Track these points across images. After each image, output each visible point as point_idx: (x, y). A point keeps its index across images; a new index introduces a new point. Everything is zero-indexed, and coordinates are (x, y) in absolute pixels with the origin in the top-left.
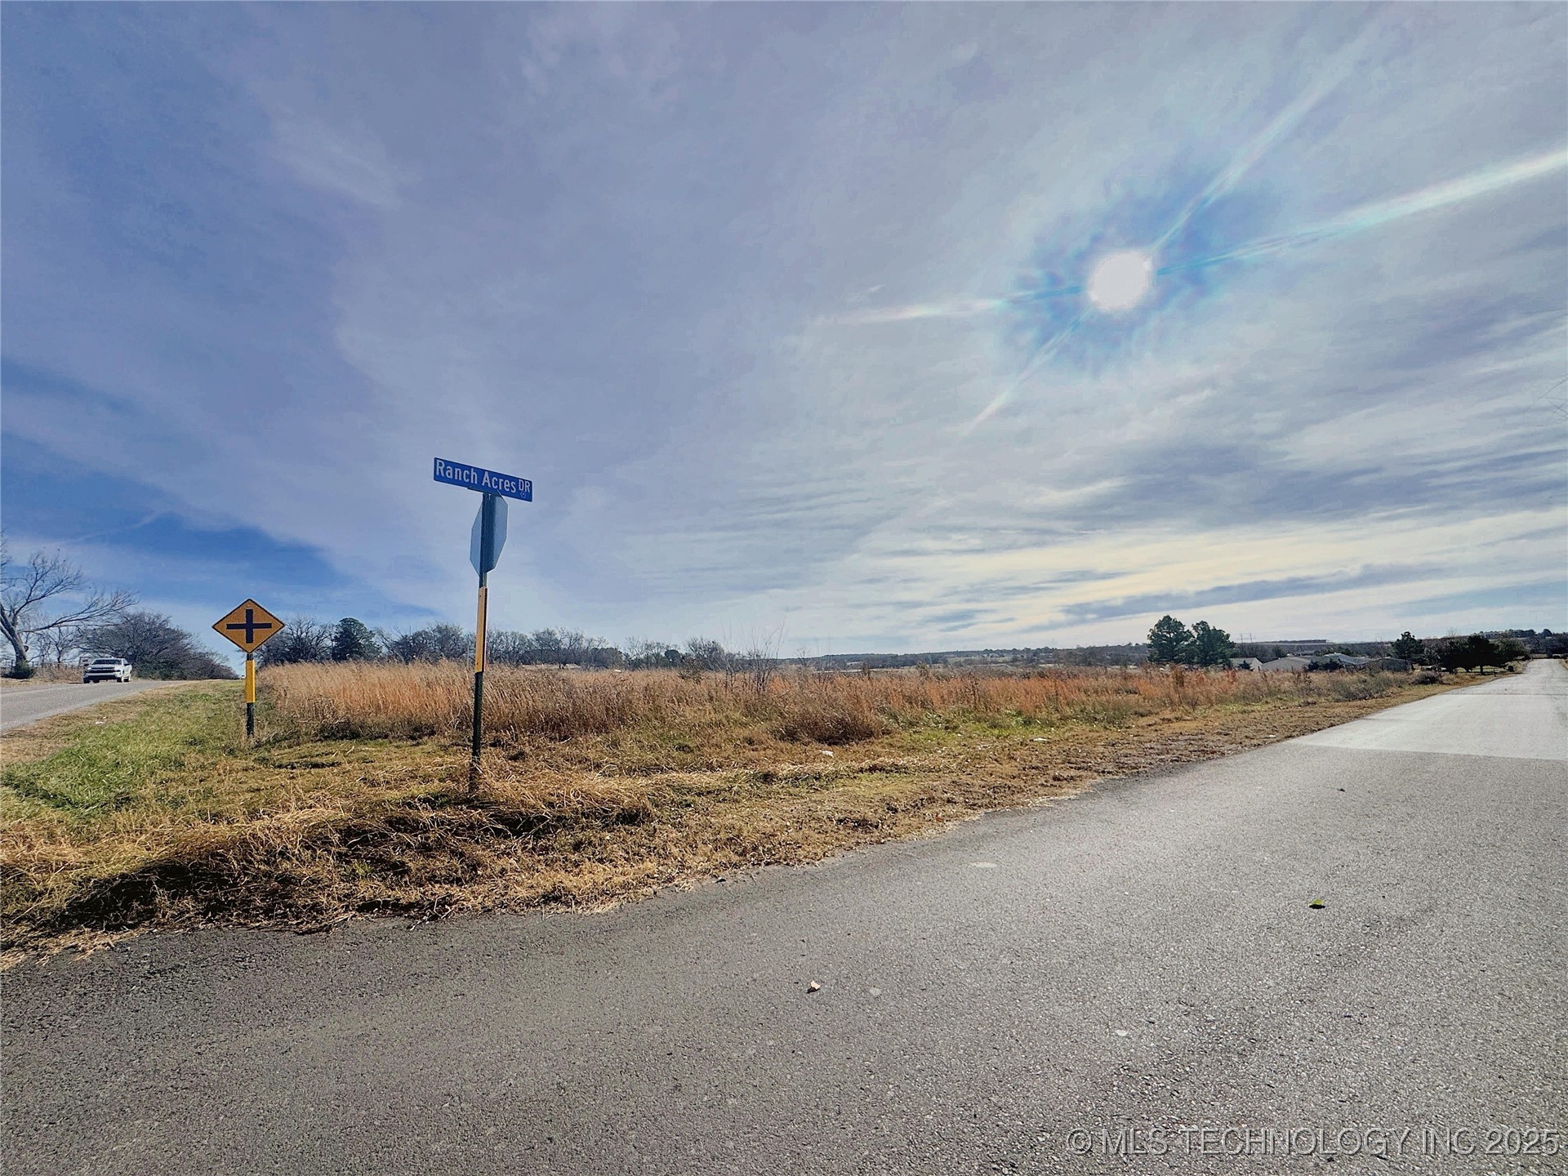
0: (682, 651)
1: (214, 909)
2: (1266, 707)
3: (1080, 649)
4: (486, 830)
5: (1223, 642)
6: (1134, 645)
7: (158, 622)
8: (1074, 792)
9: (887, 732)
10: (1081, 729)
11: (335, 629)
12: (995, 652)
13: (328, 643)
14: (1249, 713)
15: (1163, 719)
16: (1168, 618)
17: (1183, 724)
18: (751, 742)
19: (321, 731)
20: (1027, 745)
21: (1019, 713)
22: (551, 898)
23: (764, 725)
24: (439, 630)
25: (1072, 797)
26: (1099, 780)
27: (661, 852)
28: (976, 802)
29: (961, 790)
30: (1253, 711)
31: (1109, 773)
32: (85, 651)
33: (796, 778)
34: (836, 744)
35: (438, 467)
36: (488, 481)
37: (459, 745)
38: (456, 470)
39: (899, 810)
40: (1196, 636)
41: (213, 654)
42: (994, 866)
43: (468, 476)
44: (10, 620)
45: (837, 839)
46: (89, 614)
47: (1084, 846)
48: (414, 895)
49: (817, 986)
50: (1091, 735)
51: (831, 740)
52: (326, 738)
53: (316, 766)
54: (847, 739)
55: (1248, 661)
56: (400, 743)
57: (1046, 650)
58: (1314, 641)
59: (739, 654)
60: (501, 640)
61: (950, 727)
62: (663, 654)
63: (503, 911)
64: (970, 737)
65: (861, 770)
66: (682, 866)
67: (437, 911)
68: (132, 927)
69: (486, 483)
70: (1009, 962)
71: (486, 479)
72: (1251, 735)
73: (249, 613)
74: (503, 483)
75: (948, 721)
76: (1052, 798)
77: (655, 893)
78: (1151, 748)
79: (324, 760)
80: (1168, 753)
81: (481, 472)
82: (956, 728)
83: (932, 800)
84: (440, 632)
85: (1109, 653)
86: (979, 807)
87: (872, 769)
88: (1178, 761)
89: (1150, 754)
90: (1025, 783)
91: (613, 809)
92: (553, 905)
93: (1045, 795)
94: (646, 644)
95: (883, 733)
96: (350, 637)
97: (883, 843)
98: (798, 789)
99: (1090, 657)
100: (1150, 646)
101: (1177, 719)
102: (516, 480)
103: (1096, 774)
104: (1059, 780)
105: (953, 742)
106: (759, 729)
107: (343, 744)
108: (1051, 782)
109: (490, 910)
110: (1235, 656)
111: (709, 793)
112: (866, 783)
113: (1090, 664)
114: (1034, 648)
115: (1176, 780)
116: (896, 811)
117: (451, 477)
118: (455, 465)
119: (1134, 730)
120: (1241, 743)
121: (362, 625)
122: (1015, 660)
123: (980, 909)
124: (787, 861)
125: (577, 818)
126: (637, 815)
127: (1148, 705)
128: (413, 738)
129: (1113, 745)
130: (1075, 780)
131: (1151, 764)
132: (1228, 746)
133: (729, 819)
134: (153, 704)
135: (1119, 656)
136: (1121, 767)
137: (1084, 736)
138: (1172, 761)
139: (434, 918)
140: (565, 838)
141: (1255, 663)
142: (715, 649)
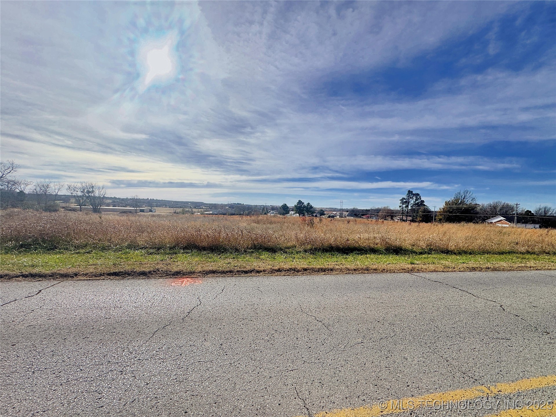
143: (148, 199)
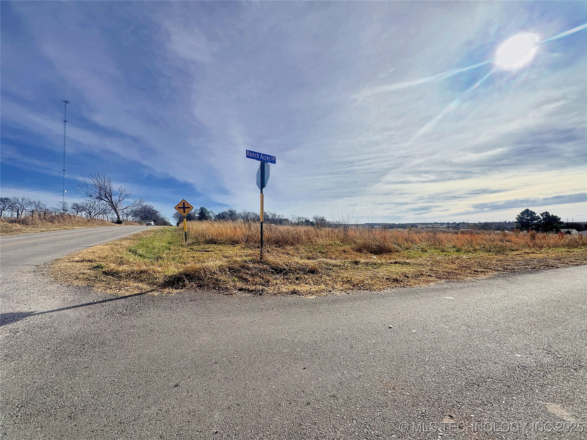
0: (311, 220)
1: (200, 286)
2: (581, 250)
3: (480, 223)
4: (269, 271)
5: (557, 221)
6: (508, 222)
7: (151, 208)
8: (485, 276)
9: (397, 251)
10: (483, 254)
11: (199, 210)
12: (439, 223)
13: (197, 215)
14: (571, 252)
15: (525, 252)
16: (527, 211)
17: (536, 255)
18: (345, 252)
19: (205, 241)
20: (459, 259)
21: (454, 247)
22: (294, 292)
23: (349, 246)
24: (230, 211)
25: (484, 278)
26: (496, 273)
27: (325, 283)
28: (441, 277)
29: (434, 272)
30: (573, 251)
31: (500, 271)
32: (133, 216)
33: (367, 264)
34: (377, 254)
35: (247, 153)
36: (262, 157)
37: (247, 247)
38: (253, 153)
39: (410, 277)
40: (542, 219)
41: (165, 218)
42: (453, 298)
43: (256, 156)
44: (115, 207)
45: (387, 284)
46: (134, 205)
47: (493, 295)
48: (253, 287)
49: (392, 327)
50: (489, 256)
51: (375, 252)
52: (207, 243)
53: (206, 251)
54: (381, 253)
55: (570, 230)
56: (229, 246)
57: (463, 223)
59: (332, 222)
60: (249, 215)
61: (424, 251)
62: (304, 221)
63: (280, 295)
64: (433, 255)
65: (391, 263)
66: (333, 288)
67: (261, 293)
68: (181, 289)
69: (262, 158)
70: (466, 329)
71: (261, 157)
72: (573, 261)
73: (184, 203)
74: (267, 157)
75: (422, 248)
76: (474, 278)
77: (327, 295)
78: (520, 263)
79: (208, 250)
80: (528, 265)
81: (260, 154)
82: (426, 251)
83: (422, 275)
84: (230, 212)
85: (495, 225)
86: (442, 278)
87: (396, 263)
88: (534, 269)
89: (520, 265)
90: (461, 272)
91: (307, 268)
92: (295, 295)
93: (471, 277)
94: (298, 217)
95: (396, 252)
96: (203, 213)
97: (405, 287)
98: (368, 268)
99: (486, 227)
100: (516, 222)
101: (532, 253)
102: (271, 156)
103: (494, 271)
104: (477, 272)
105: (425, 256)
106: (347, 247)
107: (213, 245)
108: (473, 272)
109: (276, 294)
110: (563, 228)
111: (337, 266)
112: (394, 267)
113: (485, 229)
114: (457, 222)
115: (534, 275)
116: (408, 277)
117: (251, 156)
118: (252, 152)
119: (510, 256)
120: (567, 264)
121: (206, 209)
122: (448, 227)
123: (450, 311)
124: (370, 289)
125: (295, 270)
126: (314, 271)
127: (516, 247)
128: (233, 245)
129: (501, 261)
130: (484, 272)
131: (520, 269)
132: (560, 265)
133: (346, 275)
134: (156, 232)
135: (500, 227)
136: (505, 269)
137: (486, 257)
138: (531, 268)
139: (260, 294)
140: (292, 276)
141: (574, 231)
142: (323, 220)
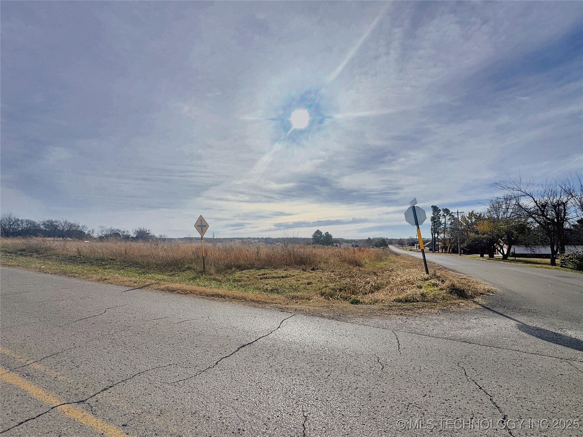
12: (252, 238)
40: (325, 236)
58: (340, 239)
100: (313, 239)
110: (337, 242)
141: (338, 245)
143: (294, 237)
